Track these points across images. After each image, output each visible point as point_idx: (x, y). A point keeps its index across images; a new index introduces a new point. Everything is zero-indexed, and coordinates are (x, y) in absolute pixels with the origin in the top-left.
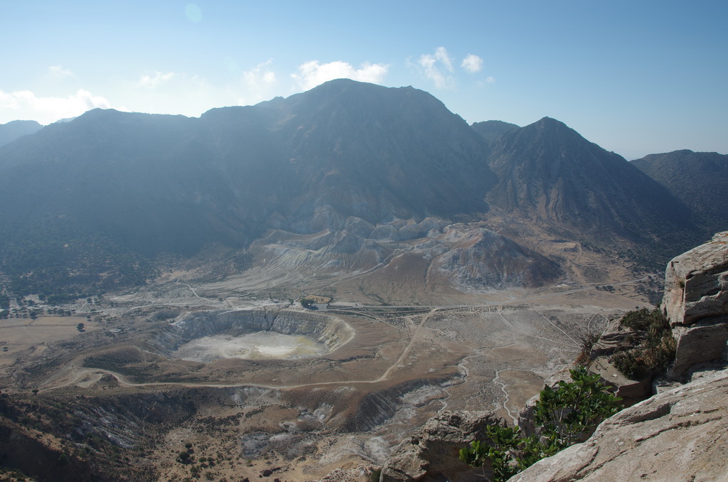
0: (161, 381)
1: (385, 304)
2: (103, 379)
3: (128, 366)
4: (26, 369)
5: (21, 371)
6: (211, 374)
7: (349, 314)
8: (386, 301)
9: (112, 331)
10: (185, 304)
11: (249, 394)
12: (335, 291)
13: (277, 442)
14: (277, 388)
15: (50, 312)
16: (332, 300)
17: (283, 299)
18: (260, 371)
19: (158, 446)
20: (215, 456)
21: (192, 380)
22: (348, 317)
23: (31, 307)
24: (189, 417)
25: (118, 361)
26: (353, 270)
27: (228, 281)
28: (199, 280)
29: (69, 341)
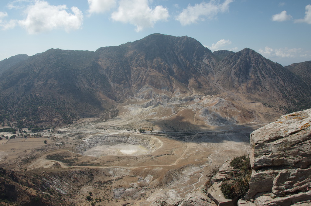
0: (79, 165)
1: (176, 131)
2: (54, 165)
3: (65, 159)
4: (23, 160)
5: (20, 161)
8: (176, 130)
9: (59, 144)
10: (89, 132)
13: (129, 192)
14: (129, 168)
15: (32, 135)
16: (153, 130)
17: (132, 129)
18: (121, 161)
19: (77, 193)
20: (102, 198)
21: (92, 165)
22: (160, 137)
23: (25, 134)
24: (91, 181)
25: (61, 157)
26: (162, 117)
27: (108, 122)
28: (96, 122)
29: (40, 148)
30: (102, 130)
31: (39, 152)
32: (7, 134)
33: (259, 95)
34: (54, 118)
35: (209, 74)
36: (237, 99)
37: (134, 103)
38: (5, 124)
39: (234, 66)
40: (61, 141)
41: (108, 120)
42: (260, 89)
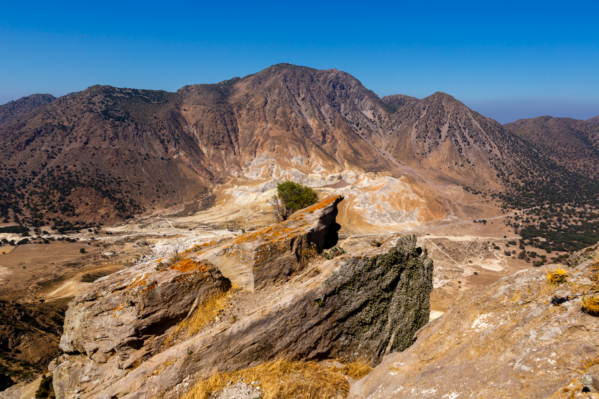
5: (35, 285)
9: (107, 254)
10: (162, 233)
15: (59, 239)
17: (237, 229)
23: (45, 236)
27: (197, 216)
28: (175, 215)
29: (73, 262)
30: (186, 231)
31: (70, 270)
32: (13, 236)
33: (458, 173)
34: (99, 208)
35: (373, 136)
36: (420, 180)
37: (243, 184)
38: (9, 218)
39: (417, 123)
40: (111, 248)
41: (198, 213)
42: (461, 163)
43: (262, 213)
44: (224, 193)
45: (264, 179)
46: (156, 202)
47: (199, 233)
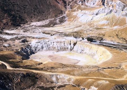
0: (23, 68)
3: (10, 60)
6: (44, 67)
7: (110, 46)
9: (6, 45)
11: (60, 78)
12: (104, 35)
16: (102, 39)
17: (79, 37)
18: (66, 68)
21: (36, 69)
22: (109, 48)
24: (34, 85)
25: (7, 58)
26: (114, 26)
27: (55, 27)
28: (43, 26)
30: (49, 36)
37: (84, 9)
40: (8, 42)
41: (56, 25)
43: (95, 28)
44: (72, 14)
45: (98, 7)
46: (33, 18)
47: (56, 38)
